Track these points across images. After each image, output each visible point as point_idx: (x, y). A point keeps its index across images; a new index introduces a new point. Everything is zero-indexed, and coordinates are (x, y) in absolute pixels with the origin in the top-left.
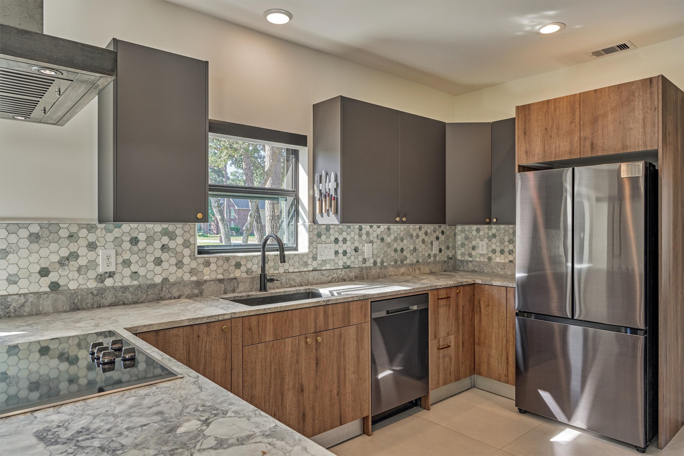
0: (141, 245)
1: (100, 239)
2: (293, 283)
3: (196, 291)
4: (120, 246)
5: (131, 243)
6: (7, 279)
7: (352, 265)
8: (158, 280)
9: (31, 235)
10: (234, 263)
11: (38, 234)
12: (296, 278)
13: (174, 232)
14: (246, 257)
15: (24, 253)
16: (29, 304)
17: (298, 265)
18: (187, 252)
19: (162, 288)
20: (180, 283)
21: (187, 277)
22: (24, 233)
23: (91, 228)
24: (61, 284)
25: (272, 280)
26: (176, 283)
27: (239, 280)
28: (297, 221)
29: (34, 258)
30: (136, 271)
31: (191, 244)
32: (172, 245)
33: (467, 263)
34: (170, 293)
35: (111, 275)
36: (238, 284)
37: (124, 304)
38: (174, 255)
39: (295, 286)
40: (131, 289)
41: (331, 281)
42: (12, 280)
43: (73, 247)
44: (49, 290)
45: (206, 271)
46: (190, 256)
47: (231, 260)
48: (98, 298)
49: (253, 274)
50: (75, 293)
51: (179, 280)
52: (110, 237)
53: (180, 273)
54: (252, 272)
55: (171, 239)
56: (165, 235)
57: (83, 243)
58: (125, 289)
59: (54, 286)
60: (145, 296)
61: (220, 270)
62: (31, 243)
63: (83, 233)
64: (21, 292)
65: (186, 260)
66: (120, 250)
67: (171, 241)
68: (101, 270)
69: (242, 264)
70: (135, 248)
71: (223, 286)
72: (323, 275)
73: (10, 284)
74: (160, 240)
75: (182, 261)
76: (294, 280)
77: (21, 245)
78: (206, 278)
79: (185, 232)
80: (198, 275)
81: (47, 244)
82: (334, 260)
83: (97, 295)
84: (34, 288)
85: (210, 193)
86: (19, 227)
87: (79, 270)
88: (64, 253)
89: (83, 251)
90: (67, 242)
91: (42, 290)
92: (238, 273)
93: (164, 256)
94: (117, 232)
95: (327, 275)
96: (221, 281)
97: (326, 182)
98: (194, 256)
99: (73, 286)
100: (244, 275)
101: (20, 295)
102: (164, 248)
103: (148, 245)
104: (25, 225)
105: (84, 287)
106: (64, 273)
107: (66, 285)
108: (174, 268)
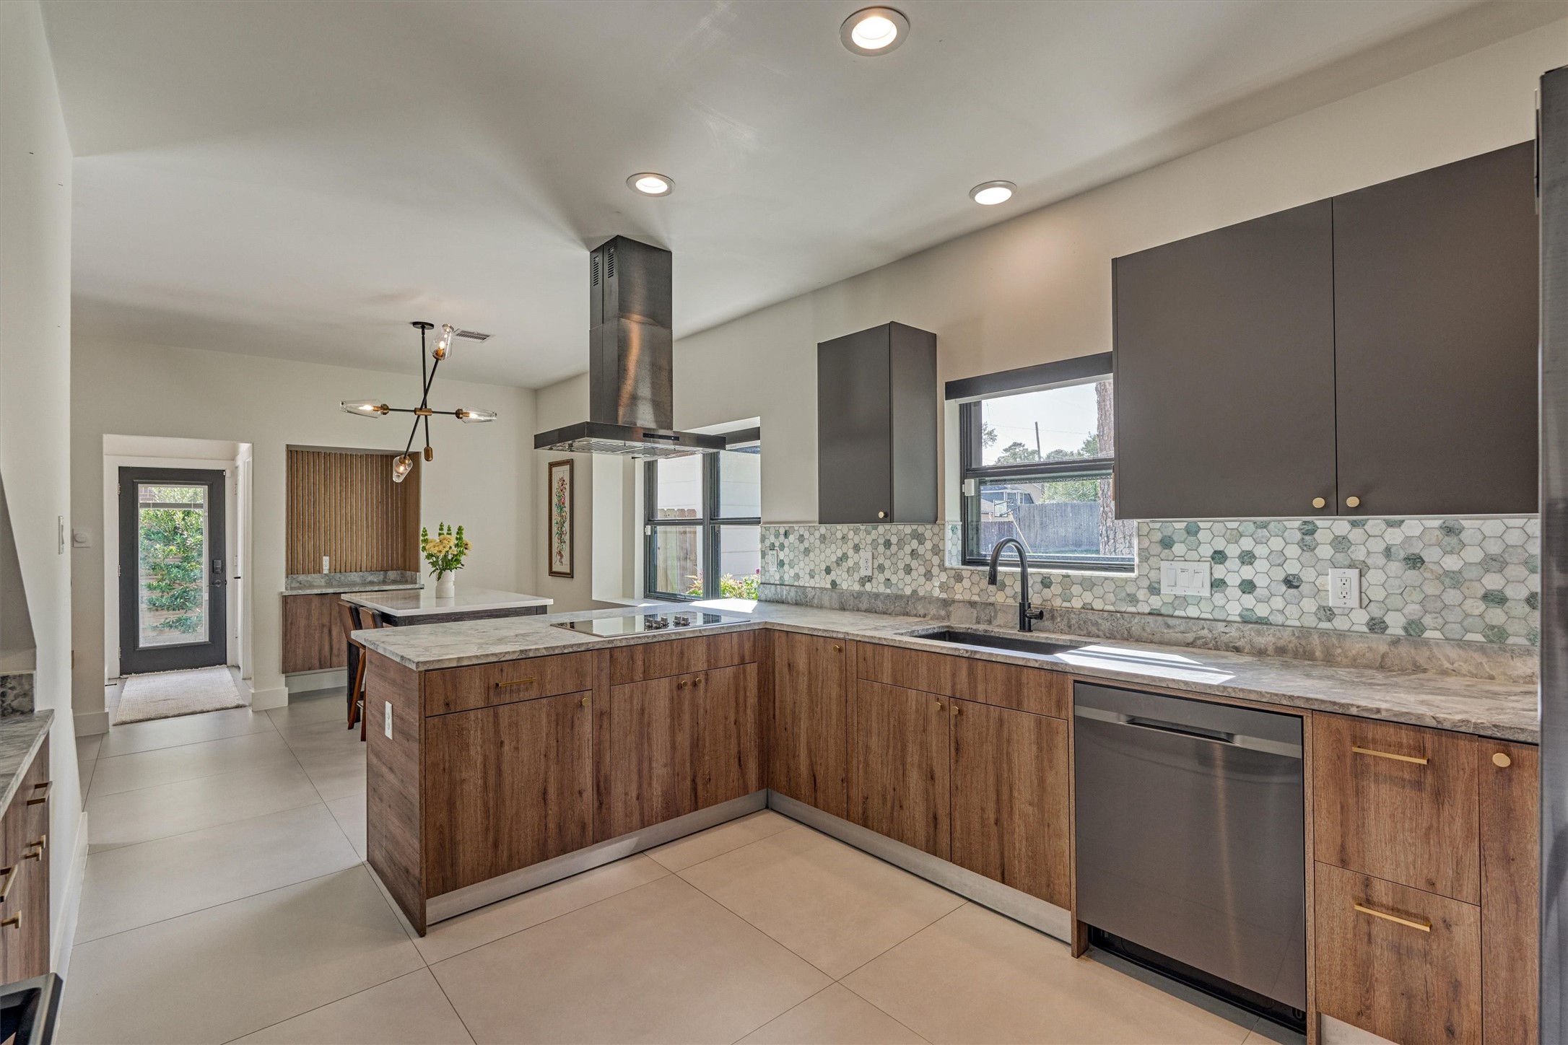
0: (894, 548)
1: (862, 541)
2: (1094, 630)
3: (943, 613)
4: (877, 549)
5: (885, 547)
6: (809, 574)
7: (1278, 619)
8: (908, 591)
9: (820, 536)
11: (824, 535)
12: (1100, 621)
13: (923, 534)
14: (1012, 574)
15: (817, 551)
16: (816, 597)
17: (1113, 599)
18: (936, 560)
19: (908, 601)
20: (928, 599)
21: (935, 593)
22: (818, 534)
23: (855, 530)
24: (837, 583)
26: (924, 598)
27: (998, 608)
29: (823, 556)
30: (889, 578)
31: (940, 550)
32: (921, 550)
34: (915, 609)
35: (870, 579)
36: (996, 612)
37: (876, 612)
38: (923, 563)
40: (883, 597)
41: (1192, 643)
42: (811, 575)
43: (844, 548)
44: (829, 587)
45: (958, 587)
46: (939, 566)
48: (857, 601)
50: (844, 593)
51: (927, 595)
52: (869, 539)
53: (928, 586)
55: (921, 543)
56: (914, 539)
57: (851, 544)
58: (877, 596)
59: (834, 584)
60: (892, 607)
61: (976, 590)
62: (821, 543)
63: (851, 535)
64: (815, 586)
65: (935, 571)
66: (876, 554)
67: (920, 546)
68: (863, 573)
69: (1007, 584)
70: (888, 553)
71: (975, 612)
72: (1168, 626)
73: (810, 578)
74: (910, 544)
75: (930, 571)
77: (815, 544)
78: (958, 597)
79: (933, 534)
80: (948, 592)
81: (830, 544)
82: (1209, 599)
83: (857, 598)
84: (821, 584)
86: (816, 529)
88: (839, 554)
89: (850, 553)
90: (841, 543)
91: (826, 586)
92: (999, 597)
93: (914, 564)
94: (874, 534)
95: (1182, 628)
96: (972, 604)
98: (943, 565)
99: (843, 586)
100: (1011, 602)
101: (813, 588)
102: (914, 553)
103: (899, 549)
104: (818, 528)
105: (851, 588)
106: (839, 573)
107: (840, 585)
108: (922, 580)
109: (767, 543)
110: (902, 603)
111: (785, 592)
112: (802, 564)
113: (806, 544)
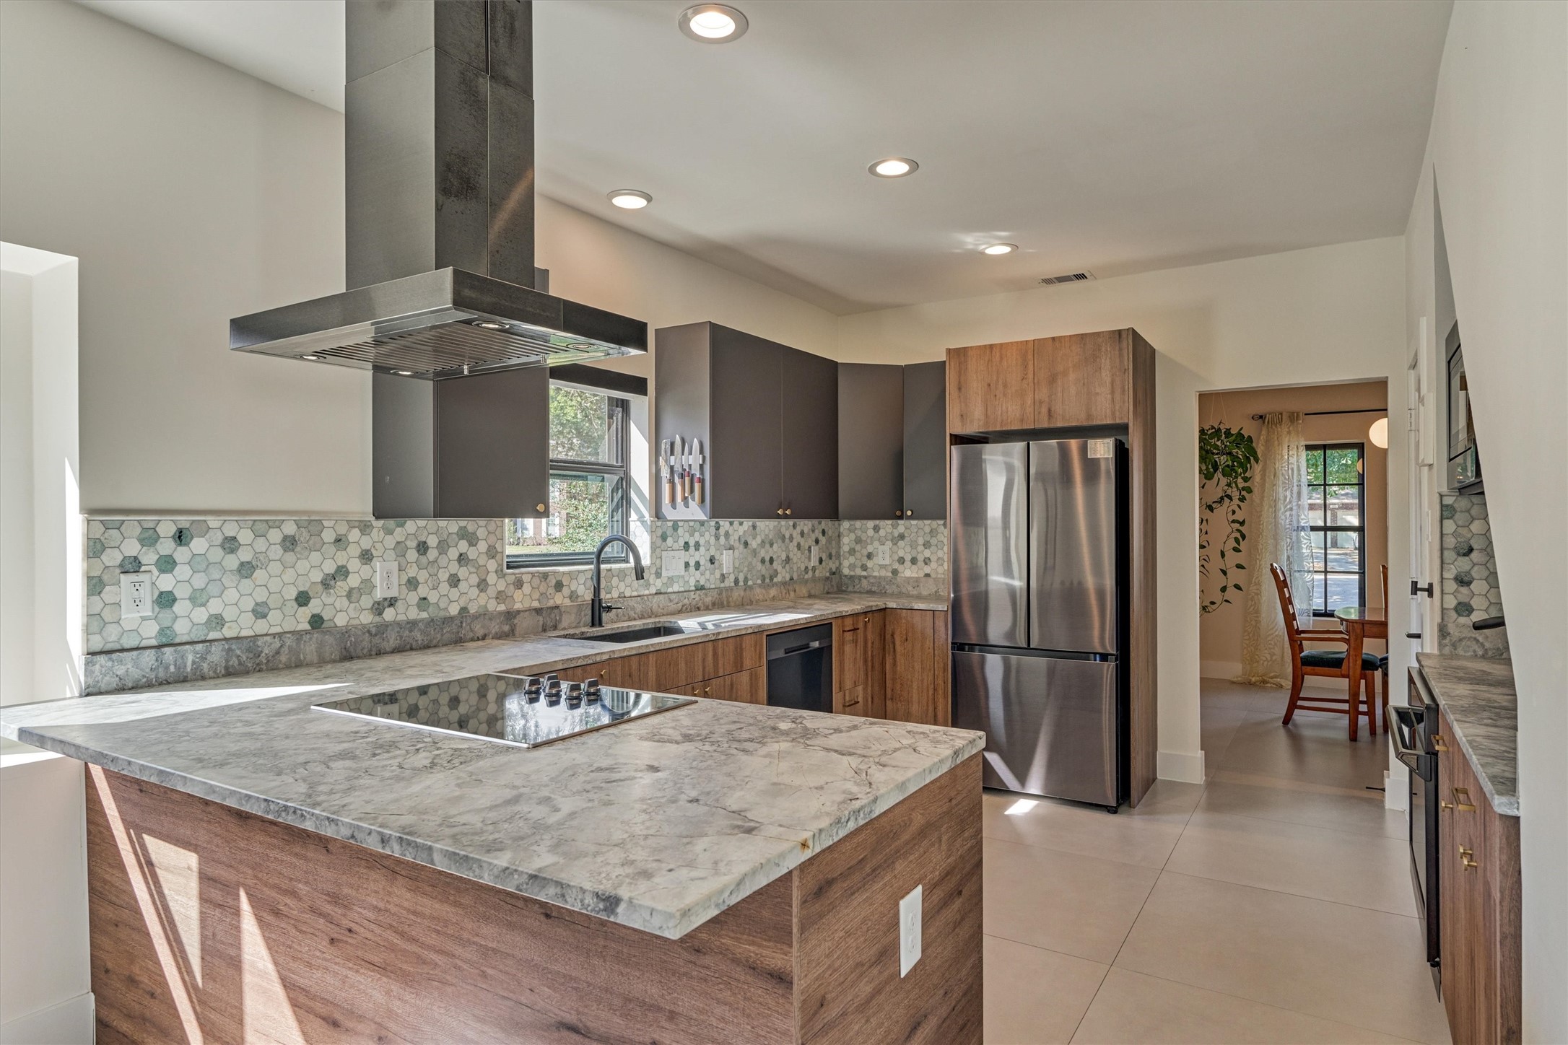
0: (432, 554)
1: (378, 545)
2: (632, 613)
3: (506, 628)
4: (404, 556)
5: (418, 551)
6: (253, 611)
7: (707, 586)
8: (454, 610)
9: (285, 538)
10: (554, 582)
11: (293, 537)
12: (635, 605)
13: (474, 533)
14: (570, 573)
15: (275, 567)
16: (285, 650)
17: (637, 586)
18: (492, 565)
19: (462, 623)
20: (483, 615)
21: (493, 606)
22: (275, 536)
23: (365, 528)
24: (325, 618)
25: (609, 609)
26: (480, 615)
27: (563, 610)
28: (628, 515)
29: (289, 576)
30: (425, 596)
31: (497, 552)
32: (472, 554)
33: (860, 580)
34: (472, 631)
35: (392, 602)
36: (561, 615)
37: (411, 649)
38: (475, 571)
39: (635, 619)
40: (420, 624)
41: (681, 610)
42: (260, 612)
43: (341, 558)
44: (308, 627)
45: (518, 595)
46: (496, 572)
47: (550, 578)
48: (377, 640)
49: (579, 599)
50: (345, 633)
51: (481, 611)
52: (390, 541)
53: (483, 599)
54: (577, 597)
55: (471, 544)
56: (463, 539)
57: (354, 551)
58: (413, 624)
59: (316, 621)
60: (439, 636)
61: (536, 595)
62: (285, 551)
63: (354, 535)
64: (274, 630)
65: (492, 578)
66: (404, 564)
67: (471, 548)
68: (379, 594)
69: (564, 584)
70: (423, 560)
71: (541, 618)
72: (671, 601)
73: (257, 618)
74: (456, 546)
75: (485, 580)
76: (633, 609)
77: (271, 555)
78: (518, 606)
79: (489, 533)
80: (507, 603)
81: (306, 553)
82: (683, 577)
83: (376, 635)
84: (289, 625)
85: (551, 472)
86: (271, 525)
87: (349, 595)
88: (330, 567)
89: (354, 565)
90: (333, 549)
91: (300, 627)
92: (559, 599)
93: (463, 573)
94: (399, 534)
95: (676, 600)
96: (538, 611)
97: (683, 454)
98: (502, 571)
99: (341, 621)
100: (567, 602)
101: (274, 635)
102: (462, 558)
103: (440, 554)
104: (277, 523)
105: (356, 622)
106: (329, 600)
107: (332, 620)
108: (475, 591)
109: (112, 558)
110: (454, 627)
111: (190, 658)
112: (232, 595)
113: (245, 555)
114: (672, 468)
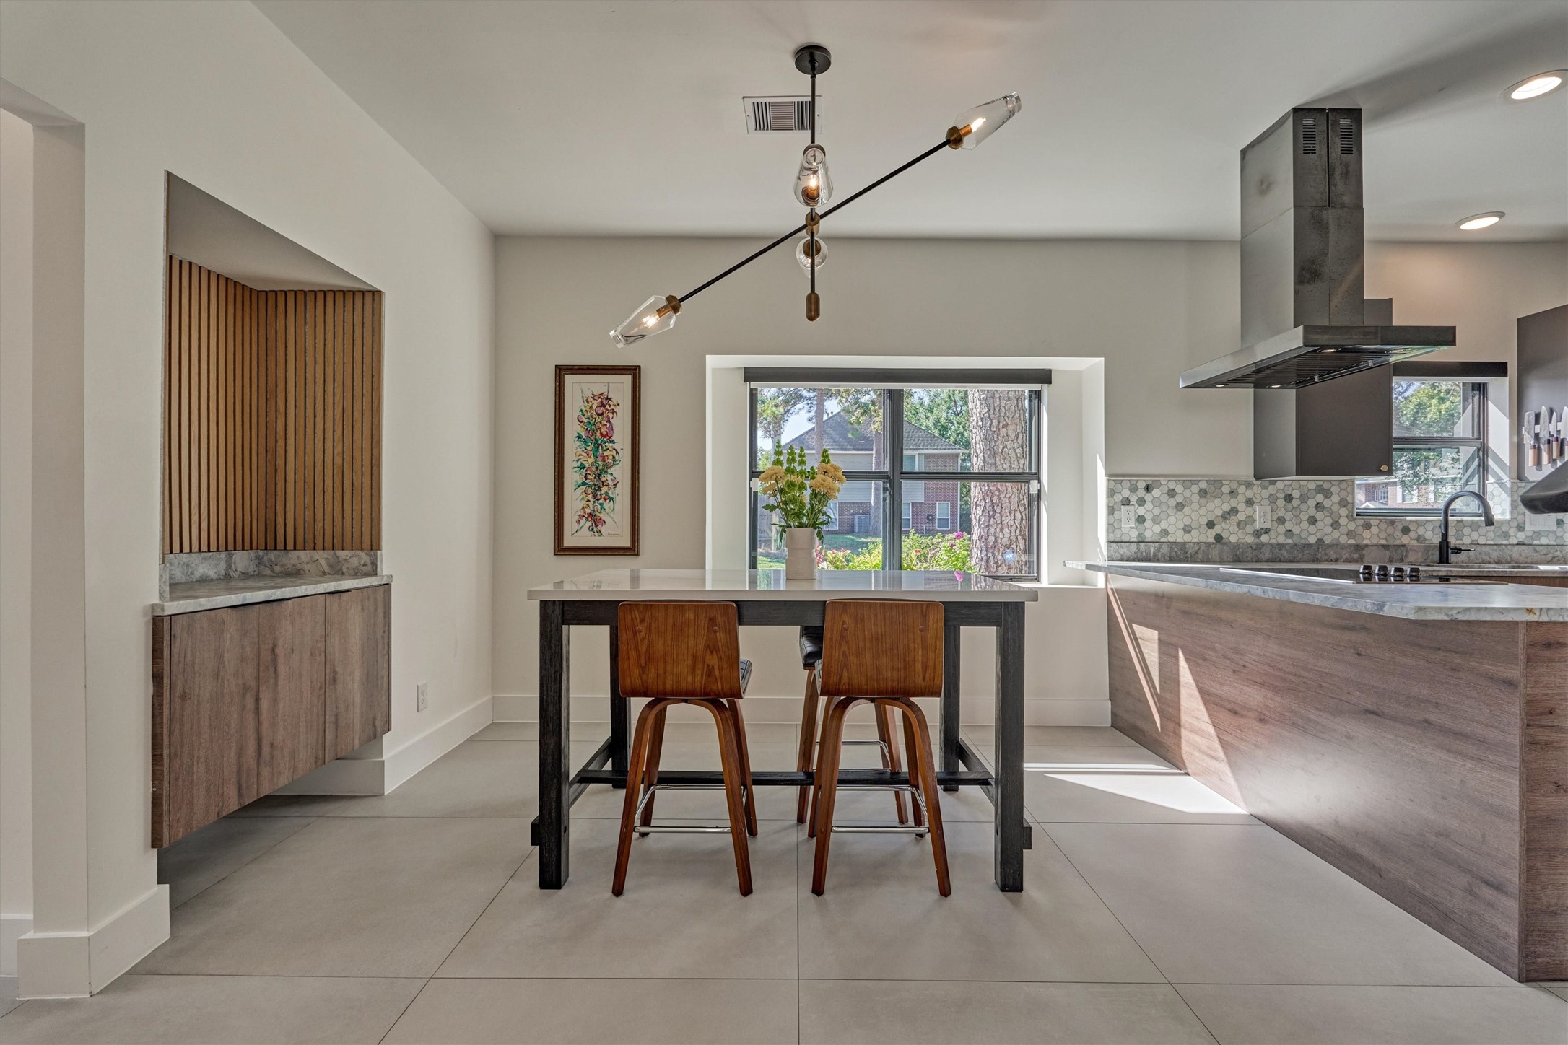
0: (1295, 503)
1: (1257, 496)
2: (1486, 558)
3: (1356, 556)
4: (1275, 503)
5: (1285, 500)
6: (1183, 529)
8: (1312, 540)
9: (1201, 490)
10: (1401, 527)
11: (1205, 490)
12: (1491, 552)
13: (1329, 490)
14: (1416, 521)
15: (1195, 506)
16: (1201, 552)
17: (1493, 536)
18: (1344, 512)
19: (1318, 548)
20: (1336, 545)
21: (1344, 540)
22: (1195, 489)
23: (1249, 485)
24: (1224, 537)
25: (1458, 550)
26: (1333, 545)
27: (1409, 548)
28: (1484, 478)
29: (1203, 511)
30: (1290, 529)
31: (1348, 503)
32: (1327, 503)
34: (1326, 554)
35: (1267, 531)
36: (1407, 552)
37: (1280, 561)
38: (1330, 515)
39: (1490, 563)
40: (1287, 546)
41: (1550, 561)
42: (1187, 530)
43: (1234, 503)
44: (1214, 541)
45: (1366, 534)
46: (1347, 516)
47: (1396, 524)
48: (1256, 553)
49: (1427, 542)
50: (1236, 546)
51: (1334, 542)
52: (1265, 494)
53: (1336, 535)
54: (1425, 540)
55: (1326, 497)
56: (1319, 493)
57: (1241, 498)
58: (1281, 546)
59: (1219, 538)
60: (1300, 555)
61: (1383, 535)
62: (1201, 497)
63: (1242, 489)
64: (1194, 540)
65: (1343, 521)
66: (1275, 507)
67: (1326, 500)
68: (1257, 526)
69: (1411, 529)
70: (1289, 506)
71: (1388, 553)
72: (1536, 551)
73: (1185, 533)
74: (1314, 498)
75: (1337, 522)
76: (1488, 554)
77: (1193, 499)
78: (1365, 542)
79: (1341, 489)
80: (1356, 538)
81: (1212, 499)
82: (1554, 532)
83: (1255, 550)
84: (1203, 539)
85: (1395, 445)
87: (1239, 524)
88: (1226, 507)
89: (1242, 507)
90: (1229, 497)
91: (1209, 541)
92: (1405, 540)
93: (1319, 516)
94: (1272, 489)
95: (1545, 552)
96: (1385, 547)
97: (1550, 422)
98: (1352, 516)
99: (1233, 539)
100: (1414, 543)
101: (1195, 543)
102: (1318, 506)
103: (1302, 502)
104: (1196, 482)
105: (1242, 541)
106: (1226, 527)
107: (1228, 538)
108: (1329, 529)
109: (1118, 498)
110: (1312, 550)
111: (1152, 550)
112: (1172, 519)
113: (1179, 499)
114: (1537, 436)
